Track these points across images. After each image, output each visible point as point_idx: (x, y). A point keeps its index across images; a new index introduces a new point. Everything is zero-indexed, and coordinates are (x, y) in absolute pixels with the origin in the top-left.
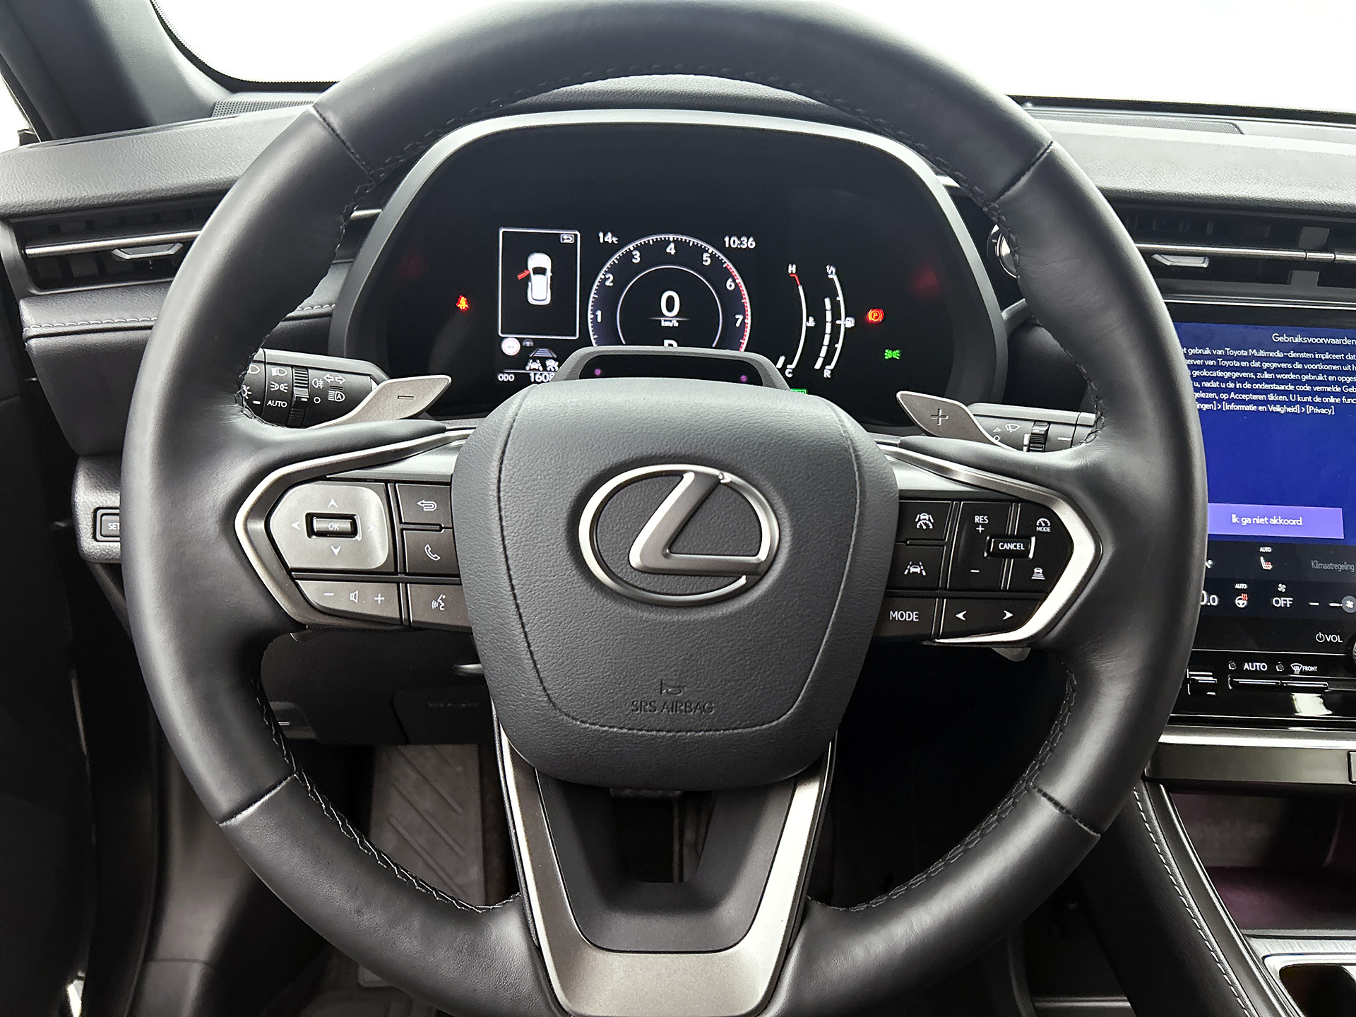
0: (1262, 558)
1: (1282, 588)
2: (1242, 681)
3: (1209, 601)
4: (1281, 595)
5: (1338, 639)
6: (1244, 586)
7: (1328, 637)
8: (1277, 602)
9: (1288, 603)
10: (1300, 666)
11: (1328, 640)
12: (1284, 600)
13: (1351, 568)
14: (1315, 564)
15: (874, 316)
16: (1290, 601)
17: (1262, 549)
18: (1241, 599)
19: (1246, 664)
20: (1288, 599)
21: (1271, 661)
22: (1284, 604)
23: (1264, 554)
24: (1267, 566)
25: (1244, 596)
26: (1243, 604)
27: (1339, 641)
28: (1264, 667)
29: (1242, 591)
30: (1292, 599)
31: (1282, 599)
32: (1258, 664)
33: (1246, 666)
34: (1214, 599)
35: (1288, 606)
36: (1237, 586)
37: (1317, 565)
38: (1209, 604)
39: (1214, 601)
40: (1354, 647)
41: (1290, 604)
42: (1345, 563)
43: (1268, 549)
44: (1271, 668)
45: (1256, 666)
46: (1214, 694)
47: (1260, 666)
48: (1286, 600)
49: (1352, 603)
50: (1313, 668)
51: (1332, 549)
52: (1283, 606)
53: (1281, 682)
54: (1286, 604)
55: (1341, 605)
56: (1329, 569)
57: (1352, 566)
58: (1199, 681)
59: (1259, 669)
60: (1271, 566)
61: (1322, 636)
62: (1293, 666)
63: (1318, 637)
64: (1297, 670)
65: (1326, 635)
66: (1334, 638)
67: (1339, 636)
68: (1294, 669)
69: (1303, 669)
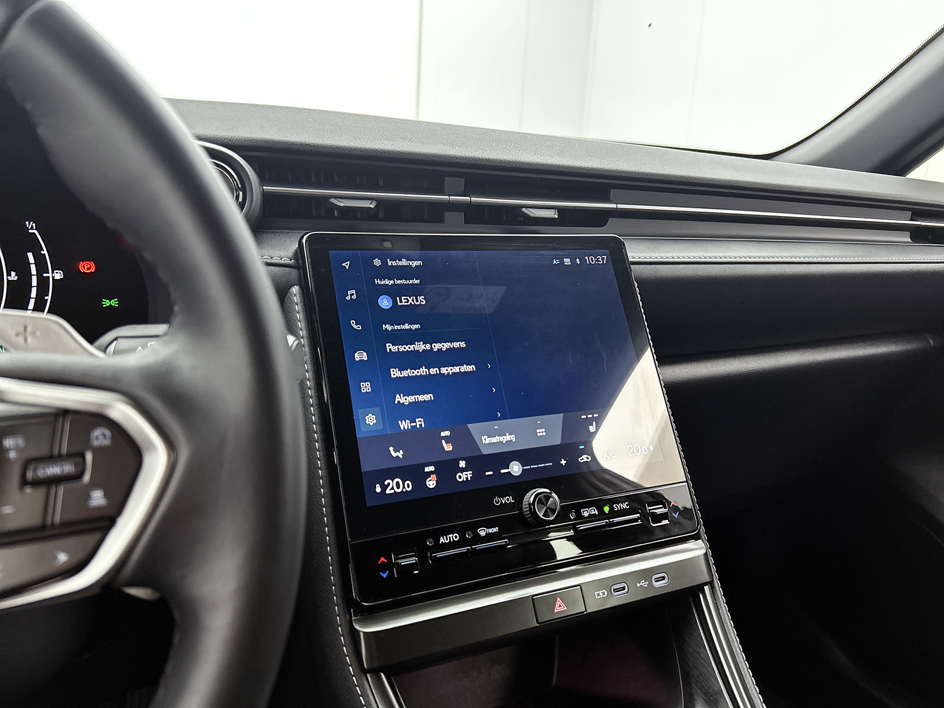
0: (443, 441)
1: (462, 464)
2: (440, 555)
3: (404, 487)
4: (462, 470)
5: (511, 500)
6: (432, 468)
7: (503, 499)
8: (460, 477)
9: (469, 476)
10: (485, 530)
11: (504, 502)
12: (465, 475)
13: (512, 439)
14: (485, 439)
15: (86, 267)
17: (443, 434)
18: (430, 480)
19: (441, 538)
21: (460, 529)
23: (445, 438)
24: (448, 447)
25: (434, 477)
26: (433, 484)
27: (512, 501)
28: (456, 537)
29: (431, 473)
30: (471, 472)
31: (464, 473)
32: (451, 536)
33: (442, 540)
34: (408, 484)
35: (469, 479)
36: (427, 469)
37: (486, 439)
38: (404, 490)
39: (408, 486)
40: (524, 503)
41: (471, 477)
42: (507, 434)
43: (447, 433)
44: (462, 536)
45: (450, 537)
46: (417, 572)
47: (452, 537)
48: (467, 474)
49: (517, 467)
50: (496, 530)
51: (496, 425)
52: (465, 480)
53: (471, 548)
54: (467, 478)
55: (509, 470)
56: (496, 441)
57: (514, 436)
58: (402, 564)
59: (452, 540)
60: (451, 447)
61: (498, 500)
62: (480, 531)
63: (496, 500)
64: (483, 533)
65: (501, 499)
66: (508, 500)
67: (511, 497)
68: (481, 534)
69: (488, 531)
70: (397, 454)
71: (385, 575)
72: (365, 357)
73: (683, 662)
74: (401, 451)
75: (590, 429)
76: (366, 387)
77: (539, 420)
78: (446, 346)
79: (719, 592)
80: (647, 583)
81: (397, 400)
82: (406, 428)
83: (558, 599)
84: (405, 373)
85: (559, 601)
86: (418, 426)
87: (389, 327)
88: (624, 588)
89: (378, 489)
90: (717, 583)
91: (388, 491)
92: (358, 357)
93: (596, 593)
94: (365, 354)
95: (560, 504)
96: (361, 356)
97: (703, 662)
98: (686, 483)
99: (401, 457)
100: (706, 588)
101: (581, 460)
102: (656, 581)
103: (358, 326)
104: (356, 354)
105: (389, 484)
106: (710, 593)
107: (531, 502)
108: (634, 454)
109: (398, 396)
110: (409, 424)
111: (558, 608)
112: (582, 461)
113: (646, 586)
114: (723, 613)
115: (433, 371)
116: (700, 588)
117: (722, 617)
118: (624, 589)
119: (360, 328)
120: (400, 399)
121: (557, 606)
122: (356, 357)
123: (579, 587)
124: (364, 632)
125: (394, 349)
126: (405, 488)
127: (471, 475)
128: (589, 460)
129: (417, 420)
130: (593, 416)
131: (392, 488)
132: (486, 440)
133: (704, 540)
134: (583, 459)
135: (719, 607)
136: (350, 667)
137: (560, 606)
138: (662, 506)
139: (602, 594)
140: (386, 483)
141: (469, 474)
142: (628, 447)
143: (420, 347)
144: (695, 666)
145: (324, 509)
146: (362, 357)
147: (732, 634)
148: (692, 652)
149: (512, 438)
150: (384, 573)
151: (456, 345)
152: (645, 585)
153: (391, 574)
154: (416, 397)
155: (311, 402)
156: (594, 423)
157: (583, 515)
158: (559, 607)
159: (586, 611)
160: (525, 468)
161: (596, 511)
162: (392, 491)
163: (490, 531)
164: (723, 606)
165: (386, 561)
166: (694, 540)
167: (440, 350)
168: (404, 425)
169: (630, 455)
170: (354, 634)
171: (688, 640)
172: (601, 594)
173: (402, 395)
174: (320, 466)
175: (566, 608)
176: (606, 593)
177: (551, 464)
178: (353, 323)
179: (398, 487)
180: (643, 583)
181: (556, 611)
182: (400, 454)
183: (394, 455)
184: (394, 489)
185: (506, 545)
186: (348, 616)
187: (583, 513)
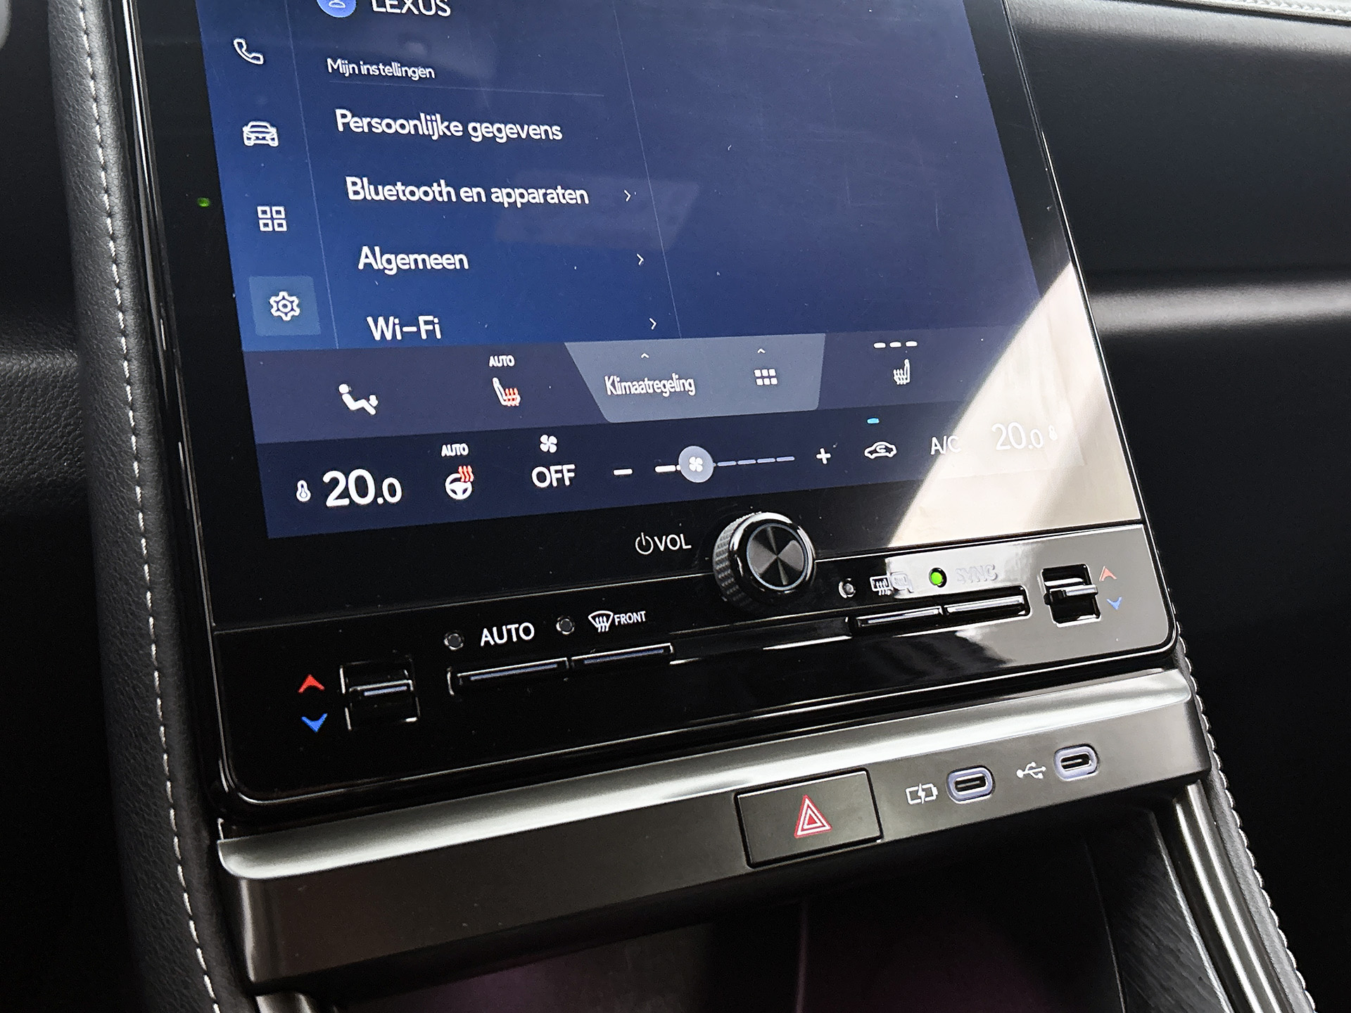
0: (496, 382)
1: (549, 444)
2: (476, 675)
3: (379, 493)
4: (548, 459)
6: (461, 449)
8: (541, 477)
9: (567, 475)
10: (608, 616)
11: (662, 548)
12: (557, 472)
13: (687, 388)
14: (613, 384)
16: (569, 471)
17: (493, 362)
18: (458, 480)
19: (485, 631)
20: (566, 467)
21: (541, 614)
22: (558, 480)
23: (501, 372)
24: (510, 399)
25: (466, 471)
26: (465, 491)
27: (684, 547)
28: (527, 631)
29: (458, 461)
30: (572, 467)
31: (553, 468)
32: (513, 627)
33: (486, 637)
34: (391, 487)
35: (567, 483)
36: (446, 451)
37: (617, 384)
38: (380, 500)
39: (393, 491)
40: (716, 550)
41: (570, 479)
42: (675, 376)
43: (508, 360)
44: (545, 630)
45: (509, 631)
46: (414, 719)
47: (517, 630)
48: (561, 471)
49: (700, 461)
51: (645, 350)
52: (555, 484)
53: (569, 660)
54: (561, 480)
55: (679, 468)
56: (644, 391)
57: (691, 381)
58: (366, 694)
59: (515, 639)
60: (518, 399)
61: (647, 541)
62: (594, 618)
63: (641, 541)
64: (602, 625)
65: (656, 538)
66: (674, 542)
67: (682, 535)
68: (597, 626)
69: (617, 620)
70: (362, 403)
72: (271, 137)
73: (1133, 975)
74: (373, 399)
75: (896, 378)
76: (272, 219)
77: (760, 345)
78: (506, 132)
79: (1225, 799)
80: (1044, 769)
81: (363, 261)
82: (389, 336)
83: (807, 802)
84: (387, 193)
85: (808, 809)
86: (424, 336)
87: (346, 68)
88: (981, 781)
89: (303, 494)
90: (1219, 779)
91: (332, 501)
92: (253, 136)
93: (908, 790)
94: (273, 130)
95: (814, 560)
96: (260, 136)
97: (1184, 974)
98: (1141, 526)
99: (373, 412)
100: (1192, 790)
101: (871, 453)
102: (1065, 767)
103: (254, 55)
104: (246, 130)
105: (335, 482)
106: (1203, 804)
107: (736, 547)
108: (1008, 447)
109: (365, 250)
110: (397, 328)
111: (806, 827)
112: (872, 457)
113: (1040, 776)
114: (1236, 851)
115: (470, 194)
116: (1174, 789)
117: (1234, 861)
118: (983, 784)
119: (261, 62)
120: (371, 260)
121: (803, 819)
122: (245, 136)
123: (864, 772)
124: (252, 882)
125: (359, 125)
126: (382, 496)
127: (572, 475)
128: (891, 455)
129: (422, 319)
130: (903, 344)
131: (345, 494)
132: (615, 386)
133: (1185, 673)
134: (875, 451)
135: (1225, 836)
136: (206, 979)
137: (811, 821)
138: (1081, 580)
139: (925, 792)
140: (327, 478)
141: (568, 471)
142: (994, 429)
143: (434, 127)
144: (1162, 986)
145: (143, 541)
146: (264, 138)
147: (1261, 904)
148: (1155, 949)
149: (689, 386)
150: (314, 718)
151: (536, 131)
152: (1036, 773)
153: (335, 721)
154: (420, 258)
155: (113, 249)
156: (907, 361)
157: (874, 590)
158: (809, 824)
159: (881, 837)
160: (720, 464)
162: (346, 502)
163: (624, 619)
164: (1235, 834)
165: (322, 687)
166: (1160, 670)
167: (489, 142)
168: (383, 329)
169: (999, 447)
170: (224, 885)
171: (1143, 919)
172: (922, 794)
173: (377, 249)
174: (133, 424)
175: (828, 827)
177: (792, 459)
178: (240, 45)
179: (362, 491)
180: (1031, 768)
181: (800, 833)
182: (370, 405)
183: (353, 405)
184: (349, 496)
185: (668, 656)
186: (205, 834)
187: (876, 587)
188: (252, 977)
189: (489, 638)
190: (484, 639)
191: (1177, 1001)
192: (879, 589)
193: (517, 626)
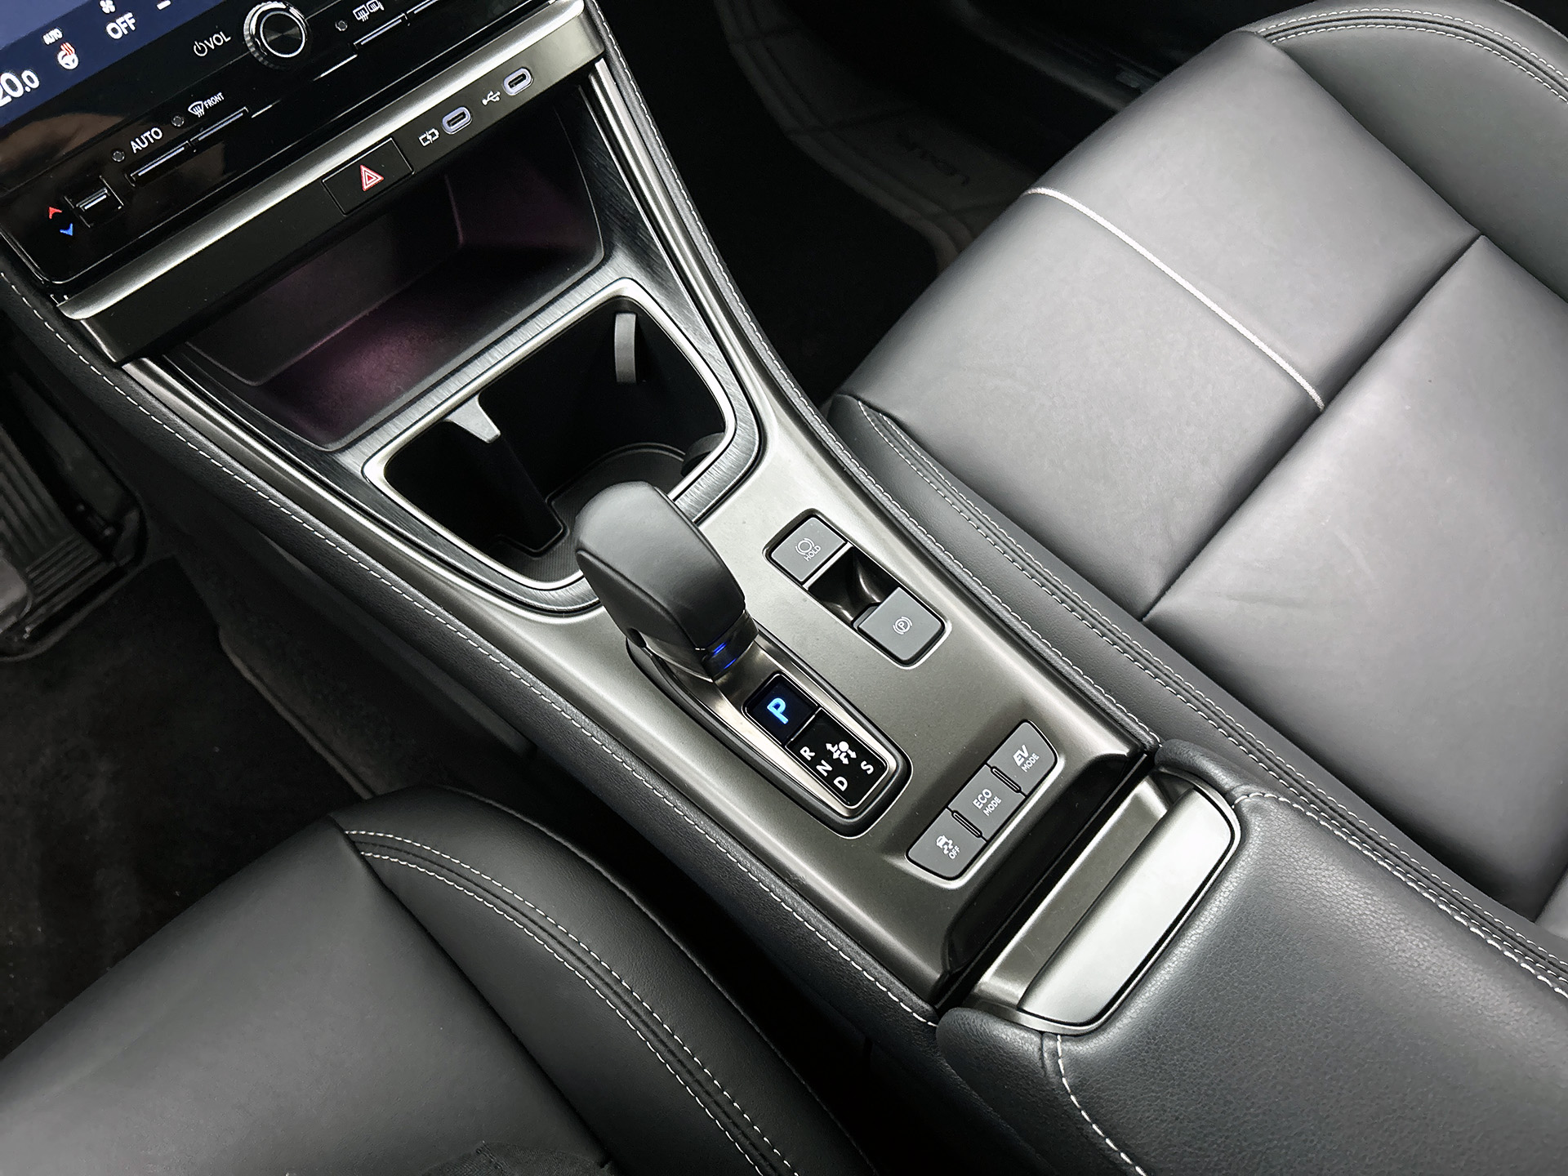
1: (108, 6)
2: (144, 171)
3: (24, 85)
4: (112, 17)
5: (224, 38)
6: (56, 34)
7: (210, 43)
8: (115, 31)
9: (129, 23)
10: (200, 105)
11: (213, 47)
12: (122, 23)
16: (130, 19)
18: (64, 56)
19: (133, 143)
20: (126, 17)
21: (154, 120)
22: (126, 28)
25: (66, 48)
27: (227, 40)
28: (157, 133)
29: (59, 42)
30: (130, 15)
31: (119, 21)
32: (147, 134)
33: (135, 147)
34: (29, 77)
35: (133, 28)
36: (49, 39)
38: (28, 90)
39: (31, 80)
40: (245, 38)
41: (133, 24)
44: (167, 129)
45: (146, 138)
46: (121, 208)
47: (150, 135)
48: (125, 22)
50: (219, 97)
52: (126, 32)
53: (189, 141)
54: (128, 28)
58: (89, 206)
59: (152, 141)
61: (201, 46)
62: (192, 109)
63: (197, 48)
64: (199, 112)
65: (206, 42)
66: (218, 40)
67: (221, 33)
68: (197, 113)
69: (206, 105)
71: (70, 232)
80: (498, 93)
83: (363, 169)
85: (365, 173)
93: (420, 139)
100: (599, 65)
102: (511, 87)
106: (607, 73)
107: (254, 32)
111: (368, 182)
113: (498, 99)
116: (588, 69)
117: (629, 104)
118: (464, 117)
121: (365, 179)
123: (391, 139)
124: (87, 320)
126: (27, 85)
127: (133, 21)
131: (5, 94)
135: (622, 89)
136: (93, 368)
137: (370, 178)
139: (432, 136)
150: (67, 228)
152: (495, 98)
153: (79, 226)
157: (359, 19)
158: (369, 180)
159: (414, 170)
161: (379, 4)
162: (8, 97)
163: (210, 102)
164: (627, 85)
165: (61, 211)
170: (73, 326)
172: (429, 137)
175: (381, 178)
176: (437, 133)
179: (14, 88)
180: (491, 96)
181: (365, 188)
184: (7, 94)
185: (247, 115)
186: (48, 303)
187: (359, 16)
188: (114, 360)
189: (137, 147)
190: (134, 149)
191: (611, 193)
192: (361, 17)
193: (149, 133)
